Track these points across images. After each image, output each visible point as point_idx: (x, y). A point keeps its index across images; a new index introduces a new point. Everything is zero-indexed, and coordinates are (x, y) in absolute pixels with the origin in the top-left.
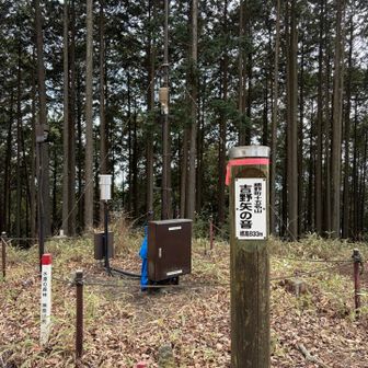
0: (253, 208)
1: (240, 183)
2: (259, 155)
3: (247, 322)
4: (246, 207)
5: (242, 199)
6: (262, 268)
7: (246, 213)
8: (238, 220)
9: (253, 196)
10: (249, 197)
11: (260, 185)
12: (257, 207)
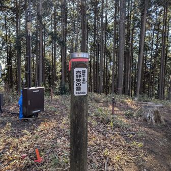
1: (76, 70)
2: (84, 57)
4: (78, 81)
5: (77, 77)
6: (85, 108)
7: (78, 84)
8: (75, 87)
9: (82, 76)
10: (80, 76)
11: (85, 71)
12: (83, 81)
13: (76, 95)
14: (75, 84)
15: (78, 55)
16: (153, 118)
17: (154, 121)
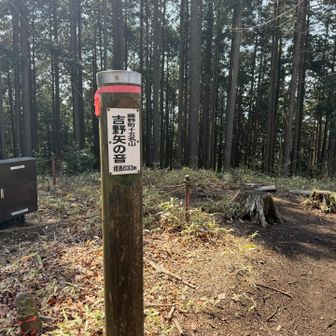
0: (127, 141)
1: (112, 113)
2: (132, 82)
3: (123, 258)
4: (119, 140)
5: (116, 132)
6: (136, 202)
7: (119, 146)
8: (111, 155)
9: (127, 128)
10: (123, 129)
11: (133, 115)
12: (131, 139)
13: (114, 173)
14: (111, 147)
15: (117, 78)
16: (261, 212)
17: (264, 218)
